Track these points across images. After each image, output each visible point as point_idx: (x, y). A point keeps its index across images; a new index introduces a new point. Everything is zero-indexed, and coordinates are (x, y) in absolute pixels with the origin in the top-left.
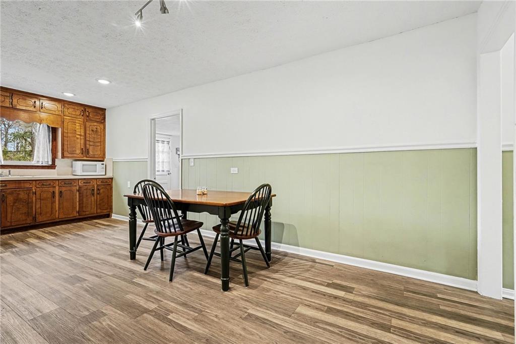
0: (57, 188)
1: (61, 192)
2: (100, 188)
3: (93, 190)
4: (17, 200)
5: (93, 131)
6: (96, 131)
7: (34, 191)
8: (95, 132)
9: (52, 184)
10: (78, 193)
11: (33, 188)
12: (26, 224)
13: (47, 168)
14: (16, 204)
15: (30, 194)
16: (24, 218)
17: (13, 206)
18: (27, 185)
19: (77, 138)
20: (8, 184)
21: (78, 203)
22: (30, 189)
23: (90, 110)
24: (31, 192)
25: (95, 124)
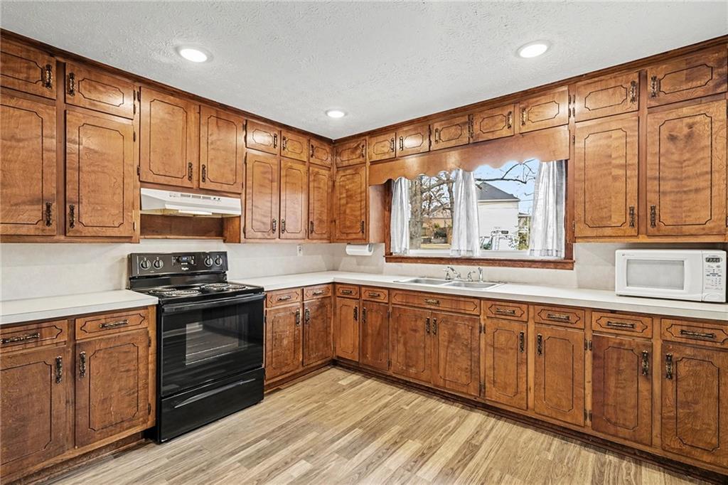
0: (531, 326)
1: (539, 340)
2: (676, 355)
3: (647, 357)
4: (453, 337)
5: (672, 138)
6: (690, 136)
7: (483, 323)
8: (681, 144)
9: (518, 312)
10: (589, 353)
11: (482, 317)
12: (467, 394)
13: (552, 265)
14: (452, 346)
15: (474, 331)
16: (464, 380)
17: (448, 347)
18: (470, 309)
19: (615, 178)
20: (440, 301)
21: (589, 386)
22: (474, 318)
23: (659, 71)
24: (478, 325)
25: (686, 111)
